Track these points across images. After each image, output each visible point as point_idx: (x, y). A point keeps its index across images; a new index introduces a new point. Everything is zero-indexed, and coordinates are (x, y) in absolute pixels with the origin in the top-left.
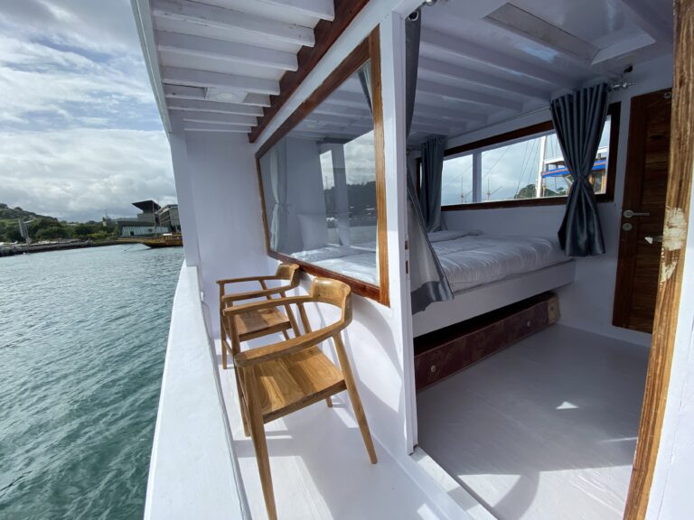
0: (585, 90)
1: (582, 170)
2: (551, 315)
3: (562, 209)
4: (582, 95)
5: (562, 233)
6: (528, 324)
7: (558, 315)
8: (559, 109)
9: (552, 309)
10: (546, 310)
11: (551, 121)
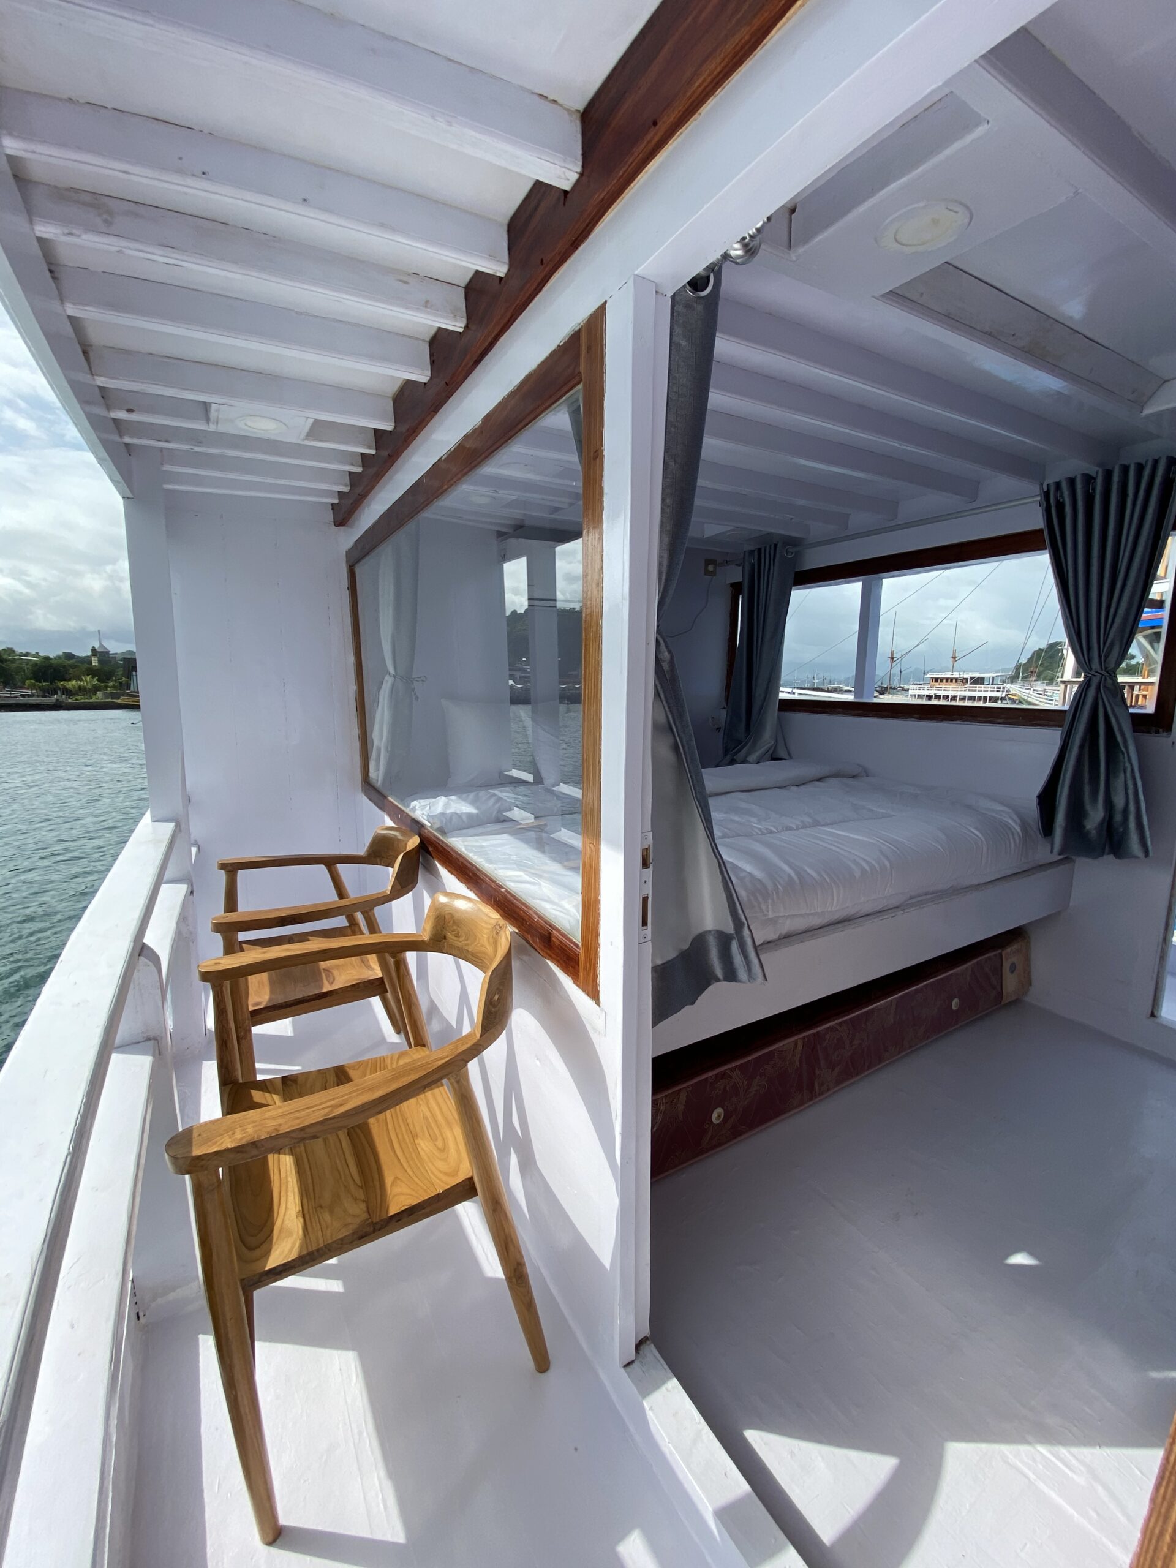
0: (1125, 469)
1: (1104, 657)
2: (1010, 983)
3: (1053, 737)
4: (1116, 478)
5: (1047, 798)
6: (955, 1004)
7: (1026, 982)
8: (1060, 506)
9: (1013, 969)
10: (998, 971)
11: (1041, 531)
